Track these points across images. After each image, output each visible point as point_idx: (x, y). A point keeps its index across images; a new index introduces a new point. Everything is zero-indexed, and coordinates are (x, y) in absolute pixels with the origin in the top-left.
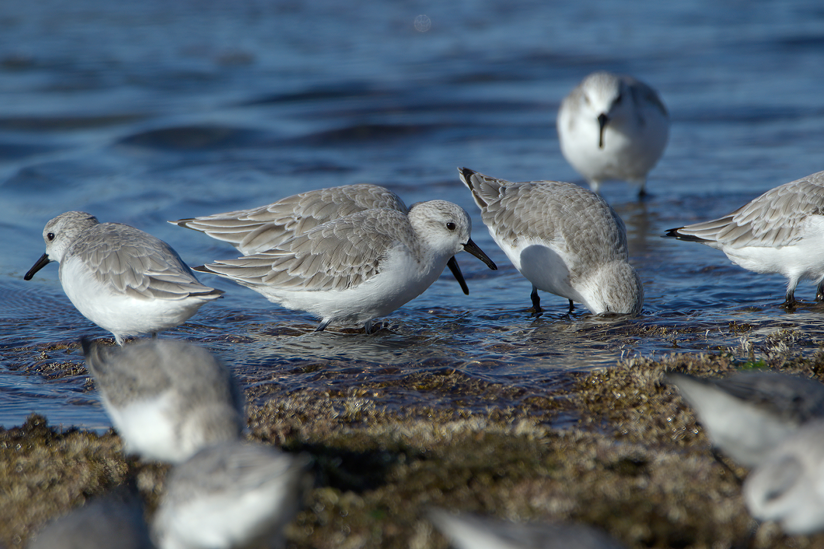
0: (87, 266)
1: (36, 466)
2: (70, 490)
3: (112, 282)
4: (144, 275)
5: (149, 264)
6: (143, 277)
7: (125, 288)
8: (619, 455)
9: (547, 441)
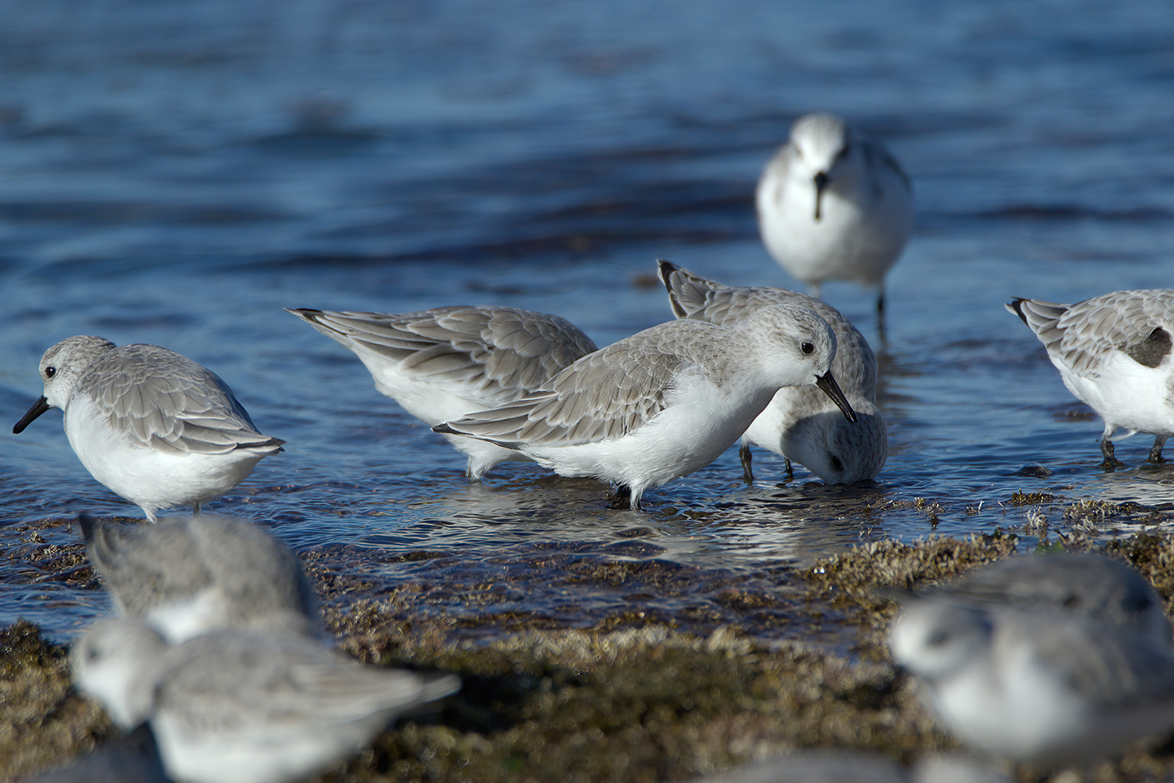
0: (99, 406)
1: (26, 694)
2: (73, 730)
3: (132, 429)
4: (176, 419)
5: (184, 403)
6: (175, 421)
7: (149, 437)
8: (855, 680)
9: (753, 659)
